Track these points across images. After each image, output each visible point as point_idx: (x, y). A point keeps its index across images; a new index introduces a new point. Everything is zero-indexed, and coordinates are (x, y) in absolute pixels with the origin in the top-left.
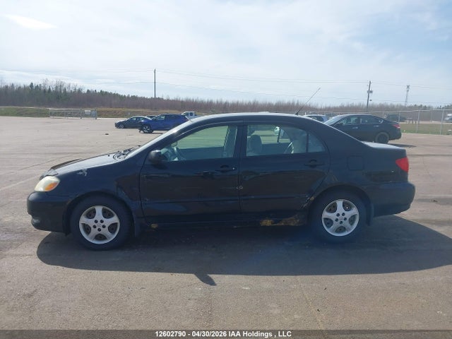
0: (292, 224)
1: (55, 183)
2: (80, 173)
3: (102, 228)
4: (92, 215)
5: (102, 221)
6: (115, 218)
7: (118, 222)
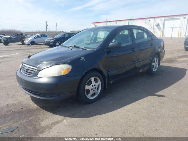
0: (146, 70)
1: (68, 69)
2: (81, 60)
3: (95, 89)
4: (90, 83)
5: (95, 85)
6: (99, 82)
7: (101, 84)
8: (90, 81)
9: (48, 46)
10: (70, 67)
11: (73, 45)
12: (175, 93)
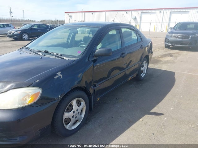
0: (135, 76)
1: (36, 94)
2: (57, 77)
3: (77, 115)
4: (70, 109)
5: (77, 110)
6: (83, 103)
7: (85, 105)
8: (71, 106)
9: (13, 39)
10: (39, 91)
11: (44, 50)
12: (172, 109)
